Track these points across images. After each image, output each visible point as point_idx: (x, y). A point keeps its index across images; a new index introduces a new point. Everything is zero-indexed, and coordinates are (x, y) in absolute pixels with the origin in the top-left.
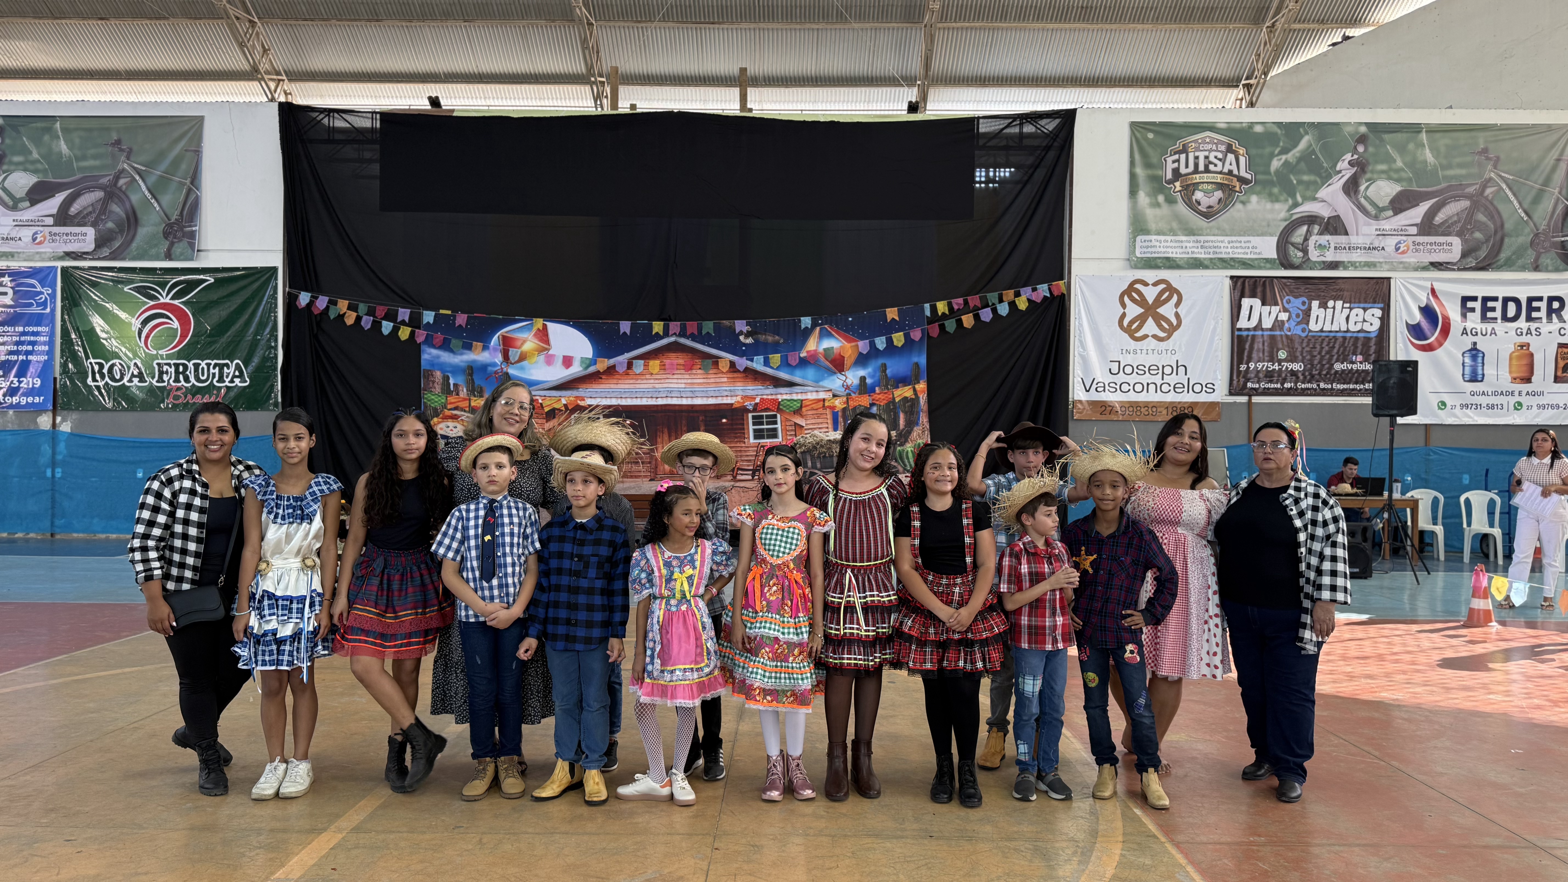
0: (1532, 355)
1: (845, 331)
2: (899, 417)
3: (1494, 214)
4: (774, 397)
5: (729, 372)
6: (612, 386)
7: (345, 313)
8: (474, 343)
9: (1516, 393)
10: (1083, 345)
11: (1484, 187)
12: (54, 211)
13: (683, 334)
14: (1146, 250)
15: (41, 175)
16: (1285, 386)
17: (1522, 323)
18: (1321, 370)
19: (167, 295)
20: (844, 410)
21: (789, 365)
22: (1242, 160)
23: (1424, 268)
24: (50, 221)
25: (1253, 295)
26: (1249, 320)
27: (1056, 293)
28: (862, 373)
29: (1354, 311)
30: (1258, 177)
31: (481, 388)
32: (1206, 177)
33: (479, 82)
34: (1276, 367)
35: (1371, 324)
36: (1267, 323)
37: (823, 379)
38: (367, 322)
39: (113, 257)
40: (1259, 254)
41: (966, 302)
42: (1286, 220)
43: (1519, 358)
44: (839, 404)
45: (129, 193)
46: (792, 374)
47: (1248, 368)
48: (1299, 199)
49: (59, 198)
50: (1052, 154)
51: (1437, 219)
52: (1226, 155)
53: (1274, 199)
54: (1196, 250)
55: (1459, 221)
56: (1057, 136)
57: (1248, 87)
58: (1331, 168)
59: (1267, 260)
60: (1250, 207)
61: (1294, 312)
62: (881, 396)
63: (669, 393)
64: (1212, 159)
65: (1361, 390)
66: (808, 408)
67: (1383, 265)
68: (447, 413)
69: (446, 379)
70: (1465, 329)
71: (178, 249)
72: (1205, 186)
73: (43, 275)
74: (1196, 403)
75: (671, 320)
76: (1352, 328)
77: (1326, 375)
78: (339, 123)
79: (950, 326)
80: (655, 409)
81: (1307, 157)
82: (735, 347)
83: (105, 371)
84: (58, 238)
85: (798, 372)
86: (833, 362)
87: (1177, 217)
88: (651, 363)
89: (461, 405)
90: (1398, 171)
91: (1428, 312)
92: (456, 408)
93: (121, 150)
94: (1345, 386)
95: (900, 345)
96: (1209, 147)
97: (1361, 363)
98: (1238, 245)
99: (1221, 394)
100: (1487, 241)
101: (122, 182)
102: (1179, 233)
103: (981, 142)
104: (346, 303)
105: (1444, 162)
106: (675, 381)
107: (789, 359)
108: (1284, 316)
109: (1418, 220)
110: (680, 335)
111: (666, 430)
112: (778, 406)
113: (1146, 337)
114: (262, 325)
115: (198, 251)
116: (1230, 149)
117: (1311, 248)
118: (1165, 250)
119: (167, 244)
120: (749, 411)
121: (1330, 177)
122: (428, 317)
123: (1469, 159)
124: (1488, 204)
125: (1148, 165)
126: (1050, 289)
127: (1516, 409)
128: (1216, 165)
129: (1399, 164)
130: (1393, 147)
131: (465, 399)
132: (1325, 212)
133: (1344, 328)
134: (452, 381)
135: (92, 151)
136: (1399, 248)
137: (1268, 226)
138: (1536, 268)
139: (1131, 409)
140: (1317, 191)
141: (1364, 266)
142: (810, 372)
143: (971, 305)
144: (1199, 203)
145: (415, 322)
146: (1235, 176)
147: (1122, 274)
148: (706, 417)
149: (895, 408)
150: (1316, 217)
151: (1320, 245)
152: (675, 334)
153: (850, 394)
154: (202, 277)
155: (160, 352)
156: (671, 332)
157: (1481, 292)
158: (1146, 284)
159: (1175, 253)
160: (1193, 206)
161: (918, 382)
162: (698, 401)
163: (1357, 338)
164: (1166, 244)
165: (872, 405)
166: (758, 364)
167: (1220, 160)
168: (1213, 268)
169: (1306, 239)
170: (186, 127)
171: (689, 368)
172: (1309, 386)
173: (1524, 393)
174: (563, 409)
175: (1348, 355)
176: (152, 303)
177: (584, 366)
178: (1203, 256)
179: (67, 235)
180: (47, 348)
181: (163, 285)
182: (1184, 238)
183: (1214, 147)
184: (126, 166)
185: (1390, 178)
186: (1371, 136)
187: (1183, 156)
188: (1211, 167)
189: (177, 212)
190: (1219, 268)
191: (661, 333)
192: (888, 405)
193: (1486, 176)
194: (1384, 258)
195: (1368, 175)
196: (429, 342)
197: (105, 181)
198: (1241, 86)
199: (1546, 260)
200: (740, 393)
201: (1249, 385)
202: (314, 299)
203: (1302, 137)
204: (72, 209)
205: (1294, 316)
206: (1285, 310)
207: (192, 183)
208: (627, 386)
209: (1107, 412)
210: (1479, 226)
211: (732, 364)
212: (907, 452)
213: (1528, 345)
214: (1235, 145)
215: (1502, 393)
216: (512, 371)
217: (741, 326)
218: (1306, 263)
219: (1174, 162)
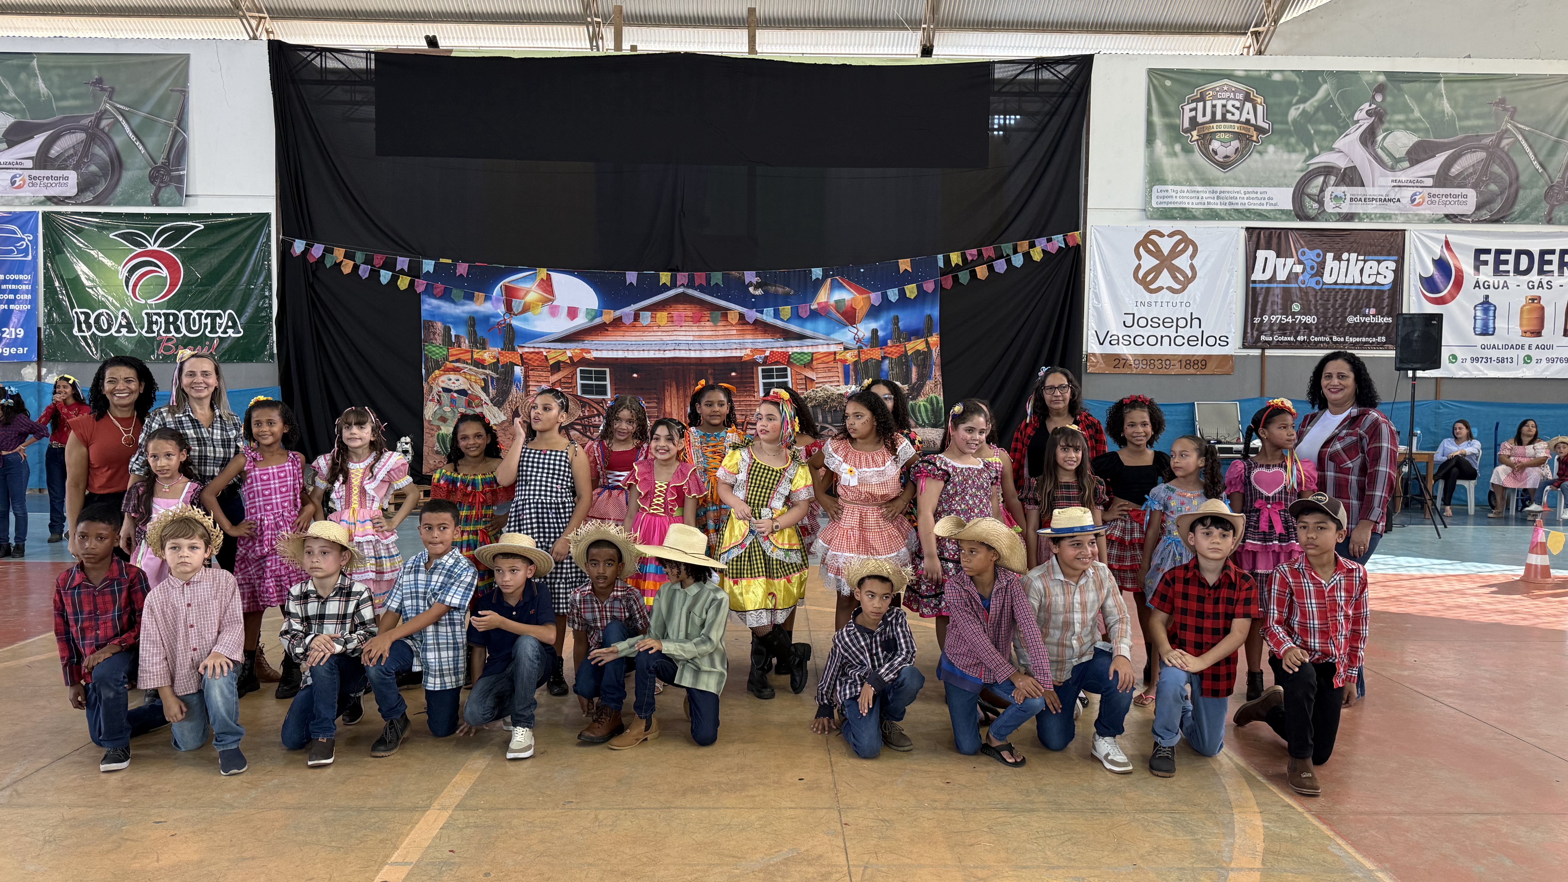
0: (1543, 308)
1: (857, 282)
2: (911, 371)
3: (1509, 165)
4: (784, 350)
5: (738, 324)
6: (619, 338)
7: (342, 262)
8: (476, 293)
9: (1526, 347)
10: (1097, 298)
11: (1501, 138)
12: (33, 153)
13: (691, 285)
14: (1162, 200)
15: (17, 115)
16: (1299, 339)
17: (1534, 276)
18: (1334, 323)
19: (155, 242)
20: (855, 363)
21: (799, 317)
22: (1260, 108)
23: (1439, 221)
24: (29, 164)
25: (1268, 248)
26: (1264, 272)
27: (1071, 244)
28: (873, 325)
29: (1369, 264)
30: (1276, 126)
31: (484, 340)
32: (1223, 126)
33: (469, 22)
34: (1290, 320)
35: (1385, 277)
36: (1282, 276)
37: (834, 332)
38: (364, 271)
39: (97, 202)
40: (1276, 205)
41: (980, 254)
42: (1302, 171)
43: (1530, 311)
44: (850, 357)
45: (111, 135)
46: (802, 326)
47: (1262, 320)
48: (1316, 149)
49: (39, 139)
50: (1068, 103)
51: (1453, 170)
52: (1244, 104)
53: (1291, 149)
54: (1212, 201)
55: (1475, 173)
56: (1074, 83)
57: (1256, 34)
58: (1348, 118)
59: (1283, 212)
60: (1267, 157)
61: (1309, 263)
62: (893, 349)
63: (677, 346)
64: (1229, 107)
65: (1373, 343)
66: (819, 361)
67: (1399, 217)
68: (449, 365)
69: (447, 330)
70: (1477, 282)
71: (165, 194)
72: (1222, 136)
73: (23, 220)
74: (1210, 356)
75: (678, 271)
76: (1367, 280)
77: (1339, 328)
78: (332, 64)
79: (964, 277)
80: (663, 362)
81: (1325, 106)
82: (744, 299)
83: (92, 321)
84: (38, 181)
85: (809, 325)
86: (844, 314)
87: (1194, 167)
88: (659, 314)
89: (463, 357)
90: (1415, 121)
91: (1441, 264)
92: (458, 361)
93: (103, 89)
94: (1358, 339)
95: (912, 298)
96: (1228, 94)
97: (1374, 316)
98: (1254, 196)
99: (1234, 348)
100: (1502, 193)
101: (104, 123)
102: (1196, 183)
103: (996, 88)
104: (342, 251)
105: (1462, 112)
106: (684, 333)
107: (800, 310)
108: (1298, 269)
109: (1434, 172)
110: (688, 287)
111: (674, 383)
112: (788, 359)
113: (1160, 289)
114: (255, 274)
115: (186, 196)
116: (1247, 98)
117: (1327, 199)
118: (1181, 200)
119: (153, 189)
120: (759, 364)
121: (1347, 127)
122: (428, 266)
123: (1486, 109)
124: (1503, 155)
125: (1165, 114)
126: (1065, 240)
127: (1525, 362)
128: (1233, 114)
129: (1417, 114)
130: (1411, 96)
131: (467, 352)
132: (1342, 163)
133: (1358, 281)
134: (453, 333)
135: (72, 91)
136: (1415, 199)
137: (1285, 176)
138: (1550, 221)
139: (1145, 362)
140: (1334, 142)
141: (1380, 218)
142: (821, 325)
143: (985, 255)
144: (1216, 153)
145: (414, 272)
146: (1252, 125)
147: (1138, 224)
148: (714, 370)
149: (907, 361)
150: (1332, 167)
151: (1336, 196)
152: (683, 285)
153: (861, 348)
154: (190, 223)
155: (149, 302)
156: (678, 283)
157: (1494, 245)
158: (1161, 235)
159: (1190, 204)
160: (1210, 155)
161: (931, 335)
162: (707, 354)
163: (1371, 291)
164: (1182, 194)
165: (884, 358)
166: (768, 316)
167: (1237, 108)
168: (1229, 220)
169: (1322, 190)
170: (171, 66)
171: (697, 320)
172: (1322, 339)
173: (1534, 347)
174: (568, 361)
175: (1361, 308)
176: (139, 250)
177: (590, 317)
178: (1219, 207)
179: (48, 178)
180: (29, 297)
181: (150, 232)
182: (1200, 189)
183: (1232, 96)
184: (108, 106)
185: (1407, 129)
186: (1389, 85)
187: (1201, 105)
188: (1229, 116)
189: (164, 156)
190: (1235, 220)
191: (669, 284)
192: (900, 358)
193: (1503, 127)
194: (1399, 209)
195: (1386, 126)
196: (429, 291)
197: (86, 122)
198: (1249, 34)
199: (1559, 213)
200: (750, 346)
201: (1263, 338)
202: (309, 247)
203: (1320, 86)
204: (52, 152)
205: (1308, 269)
206: (1300, 262)
207: (178, 125)
208: (633, 339)
209: (1121, 365)
210: (1495, 179)
211: (742, 316)
212: (920, 406)
213: (1540, 298)
214: (1253, 94)
215: (1512, 346)
216: (515, 322)
217: (750, 277)
218: (1322, 215)
219: (1191, 110)
